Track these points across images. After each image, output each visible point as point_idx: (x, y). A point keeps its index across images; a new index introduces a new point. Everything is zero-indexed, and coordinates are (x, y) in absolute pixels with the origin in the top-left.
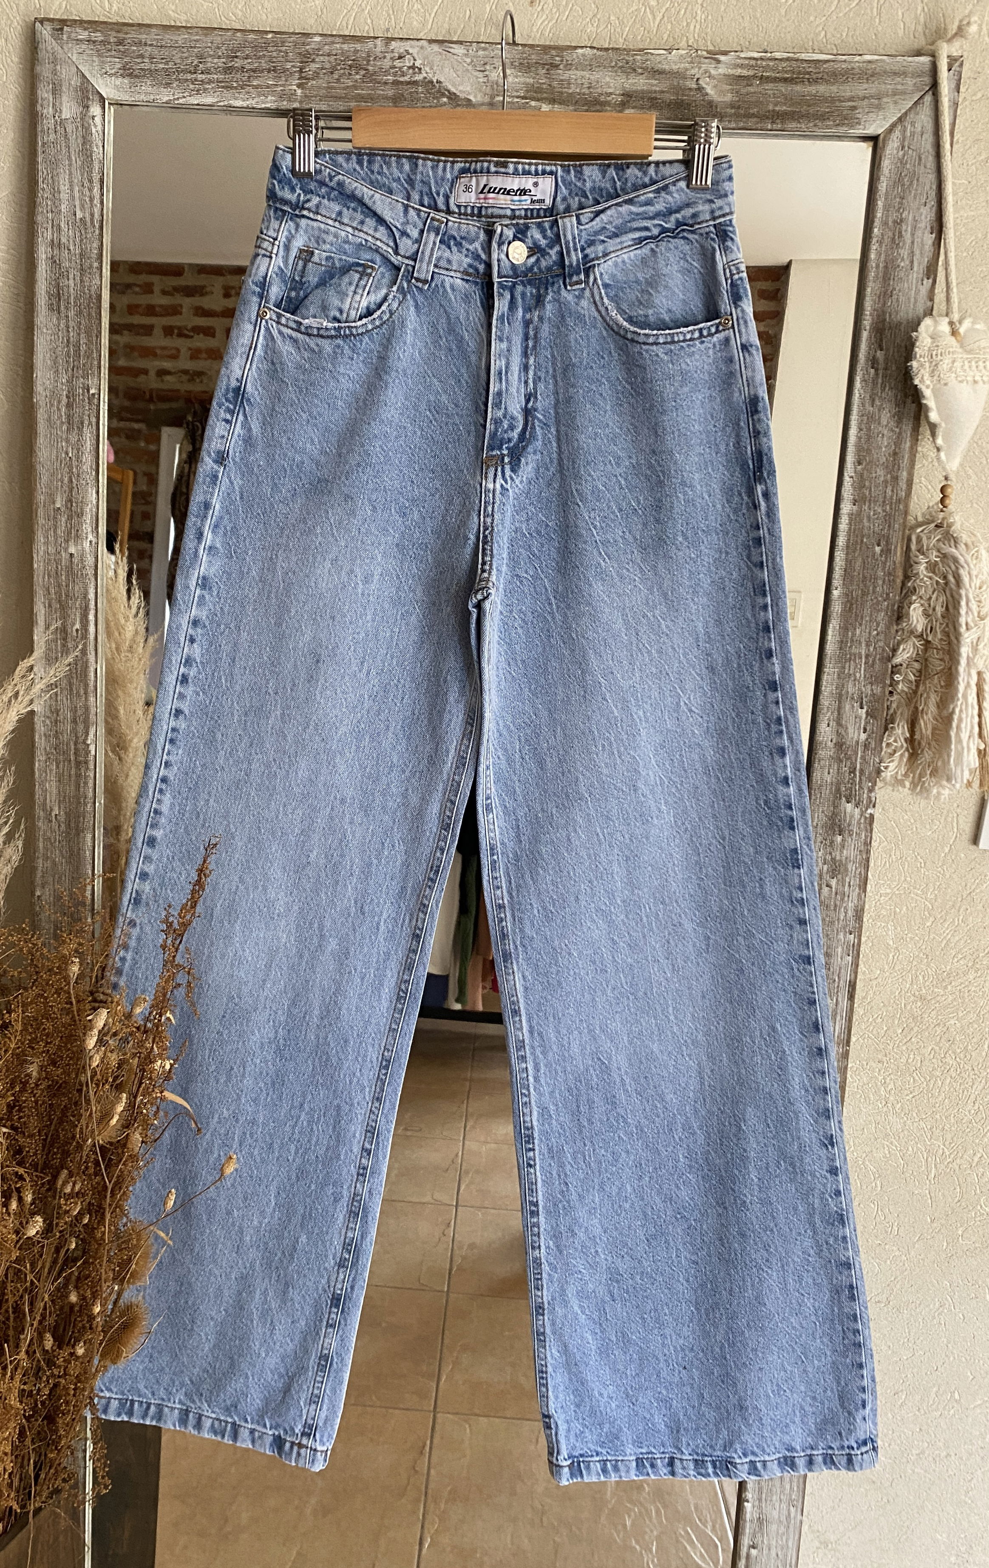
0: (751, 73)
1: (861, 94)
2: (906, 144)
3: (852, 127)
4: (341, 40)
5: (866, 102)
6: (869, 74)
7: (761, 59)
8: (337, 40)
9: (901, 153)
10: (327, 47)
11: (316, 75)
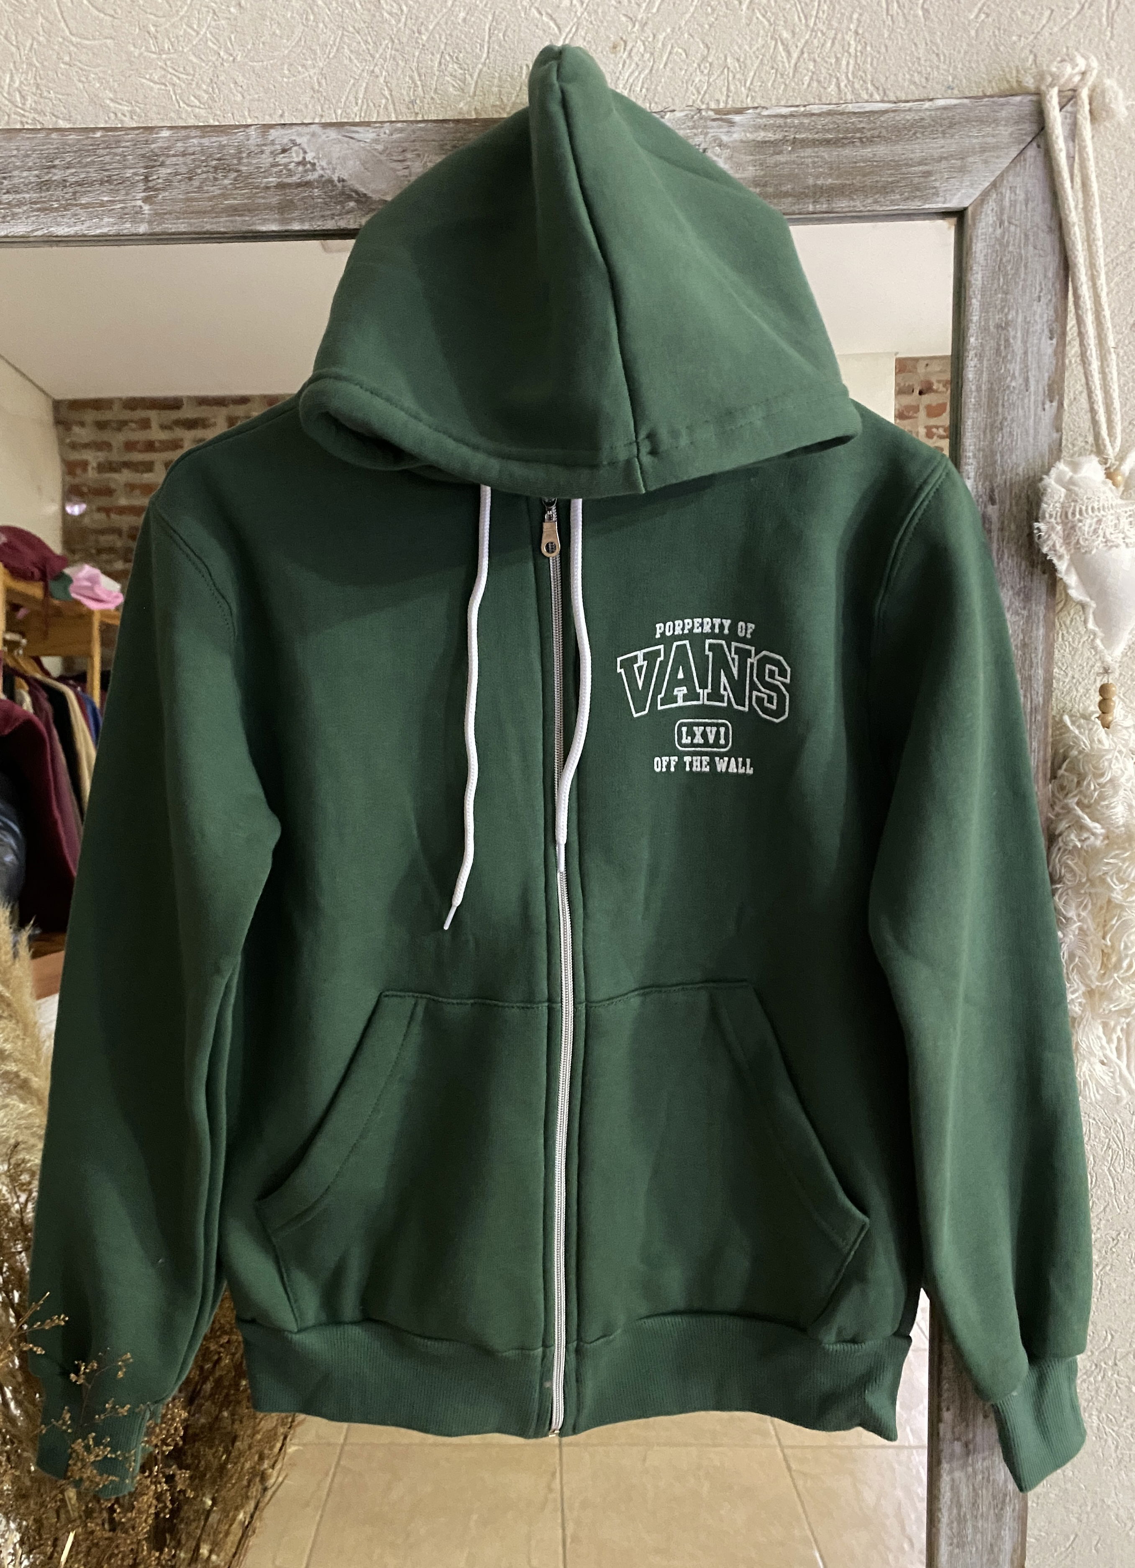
0: (779, 136)
1: (936, 154)
2: (1005, 217)
3: (925, 199)
4: (199, 133)
5: (944, 164)
6: (945, 124)
7: (792, 115)
8: (194, 133)
9: (999, 231)
10: (179, 144)
11: (168, 183)
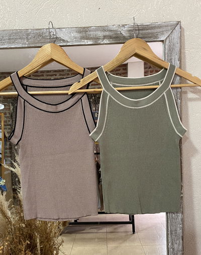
0: (133, 29)
1: (158, 31)
2: (170, 41)
3: (157, 39)
4: (36, 30)
5: (160, 33)
6: (160, 27)
7: (135, 26)
9: (169, 44)
10: (32, 32)
